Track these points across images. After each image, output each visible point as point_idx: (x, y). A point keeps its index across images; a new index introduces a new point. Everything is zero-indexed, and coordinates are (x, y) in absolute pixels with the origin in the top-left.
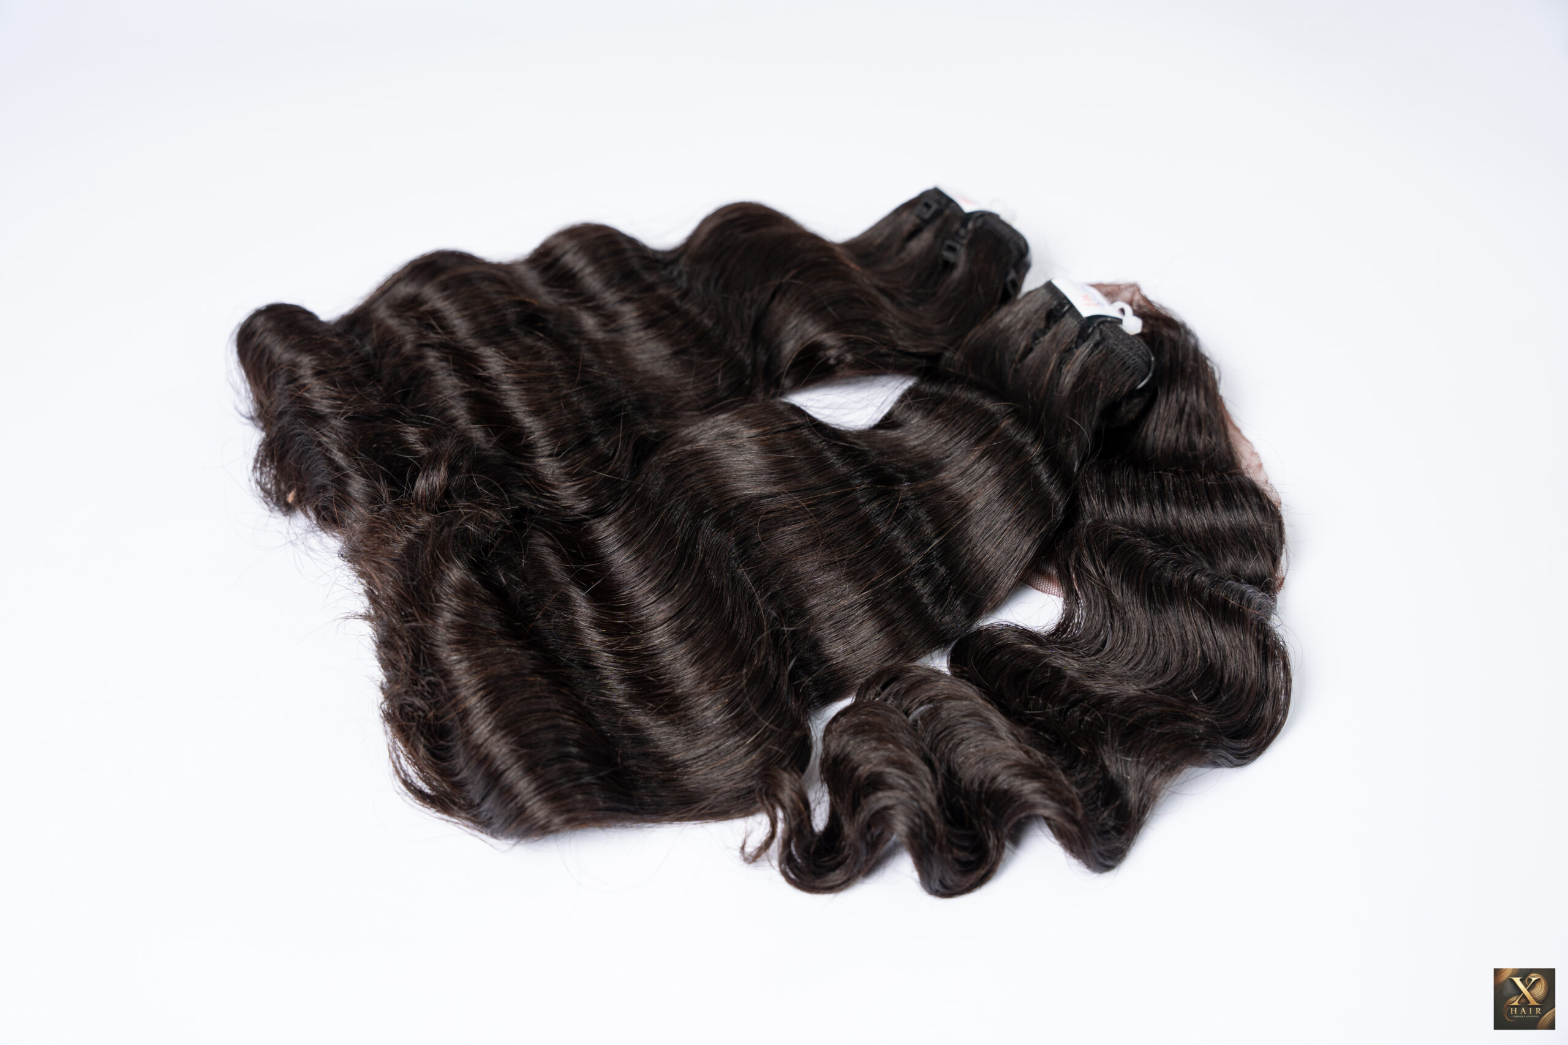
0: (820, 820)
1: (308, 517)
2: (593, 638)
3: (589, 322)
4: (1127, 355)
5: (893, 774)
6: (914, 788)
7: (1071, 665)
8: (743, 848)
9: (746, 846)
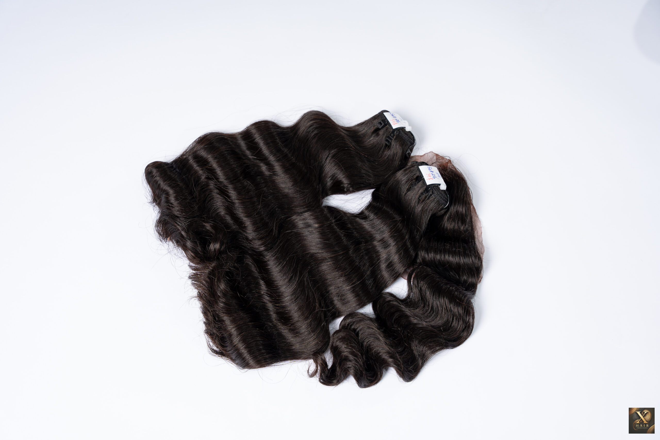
0: (330, 364)
1: (173, 243)
2: (266, 298)
3: (264, 168)
4: (440, 200)
5: (351, 357)
6: (356, 361)
7: (407, 311)
8: (308, 371)
9: (309, 370)
